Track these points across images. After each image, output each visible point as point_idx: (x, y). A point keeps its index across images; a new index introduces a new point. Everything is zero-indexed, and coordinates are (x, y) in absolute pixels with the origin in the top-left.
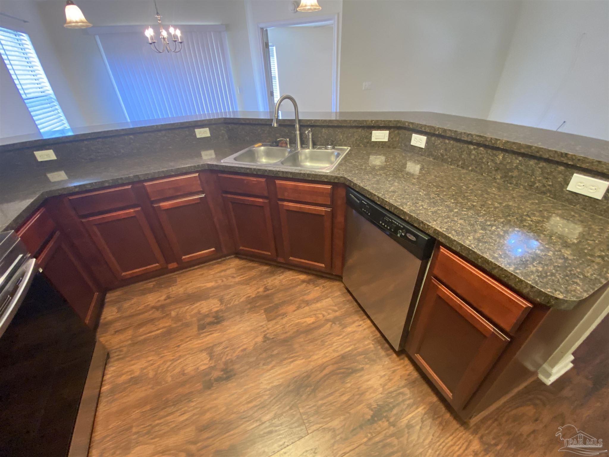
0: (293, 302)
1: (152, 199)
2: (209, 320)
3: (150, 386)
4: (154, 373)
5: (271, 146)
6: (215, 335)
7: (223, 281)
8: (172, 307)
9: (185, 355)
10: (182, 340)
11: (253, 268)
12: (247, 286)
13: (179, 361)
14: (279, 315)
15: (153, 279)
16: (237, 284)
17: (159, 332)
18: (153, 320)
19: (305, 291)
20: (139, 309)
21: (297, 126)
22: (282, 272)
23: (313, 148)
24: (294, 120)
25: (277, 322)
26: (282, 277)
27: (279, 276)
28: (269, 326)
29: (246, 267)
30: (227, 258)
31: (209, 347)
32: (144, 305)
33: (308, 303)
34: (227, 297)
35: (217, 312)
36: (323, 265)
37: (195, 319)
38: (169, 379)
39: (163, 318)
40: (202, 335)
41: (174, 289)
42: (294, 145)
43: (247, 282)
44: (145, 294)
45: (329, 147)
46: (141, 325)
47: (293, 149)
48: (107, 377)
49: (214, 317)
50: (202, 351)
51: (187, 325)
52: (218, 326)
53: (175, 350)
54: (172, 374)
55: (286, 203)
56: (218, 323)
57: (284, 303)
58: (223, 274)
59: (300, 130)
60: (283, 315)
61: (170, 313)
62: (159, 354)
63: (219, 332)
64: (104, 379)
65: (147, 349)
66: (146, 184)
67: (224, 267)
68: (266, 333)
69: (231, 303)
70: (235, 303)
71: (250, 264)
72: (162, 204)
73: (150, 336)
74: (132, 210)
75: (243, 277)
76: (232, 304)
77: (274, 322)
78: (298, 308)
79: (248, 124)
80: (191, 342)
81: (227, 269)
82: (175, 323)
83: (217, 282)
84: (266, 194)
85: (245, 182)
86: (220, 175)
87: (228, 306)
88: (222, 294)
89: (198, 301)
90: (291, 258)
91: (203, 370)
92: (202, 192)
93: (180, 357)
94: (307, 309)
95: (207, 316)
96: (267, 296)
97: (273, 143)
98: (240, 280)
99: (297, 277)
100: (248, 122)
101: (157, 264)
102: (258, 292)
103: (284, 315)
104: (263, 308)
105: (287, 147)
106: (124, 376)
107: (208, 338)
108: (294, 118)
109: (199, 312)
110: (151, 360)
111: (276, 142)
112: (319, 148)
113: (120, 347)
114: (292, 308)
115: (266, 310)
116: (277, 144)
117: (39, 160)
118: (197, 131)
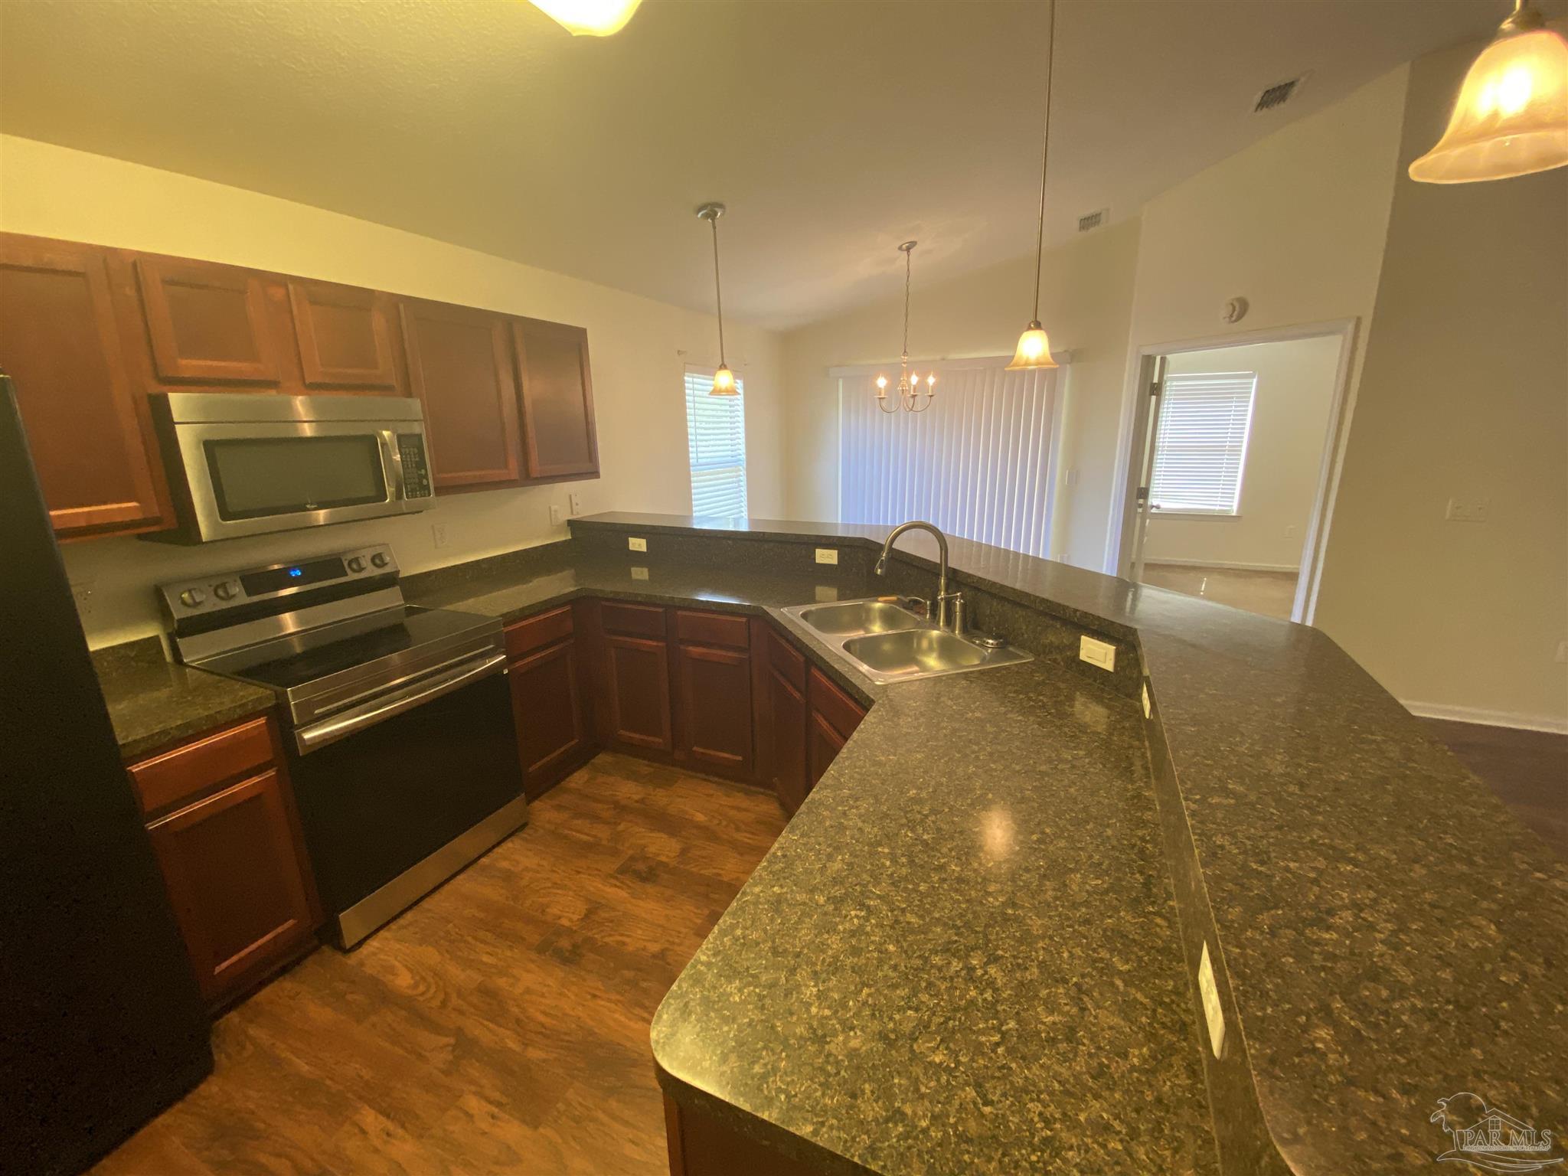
1: (681, 637)
2: (640, 866)
3: (508, 894)
4: (528, 883)
5: (903, 606)
7: (720, 824)
8: (631, 817)
9: (570, 890)
10: (588, 869)
13: (558, 891)
16: (731, 842)
17: (586, 838)
18: (597, 817)
20: (603, 793)
31: (598, 903)
32: (612, 792)
34: (695, 853)
35: (661, 864)
37: (631, 852)
38: (527, 904)
39: (608, 823)
40: (612, 881)
41: (660, 793)
44: (629, 779)
45: (991, 641)
46: (580, 815)
49: (649, 867)
50: (588, 900)
51: (615, 853)
52: (639, 885)
53: (571, 874)
54: (536, 899)
56: (644, 880)
58: (732, 812)
61: (620, 824)
62: (554, 865)
63: (630, 894)
65: (554, 850)
66: (680, 613)
67: (744, 805)
68: (671, 947)
69: (689, 864)
70: (693, 869)
73: (574, 836)
74: (656, 644)
76: (688, 867)
80: (593, 878)
81: (746, 810)
82: (609, 841)
83: (710, 820)
84: (803, 688)
87: (681, 866)
88: (696, 842)
91: (562, 925)
93: (565, 887)
95: (646, 859)
101: (661, 741)
105: (925, 619)
106: (507, 862)
107: (613, 890)
109: (644, 847)
110: (542, 866)
113: (540, 827)
116: (911, 605)
117: (631, 548)
118: (819, 552)
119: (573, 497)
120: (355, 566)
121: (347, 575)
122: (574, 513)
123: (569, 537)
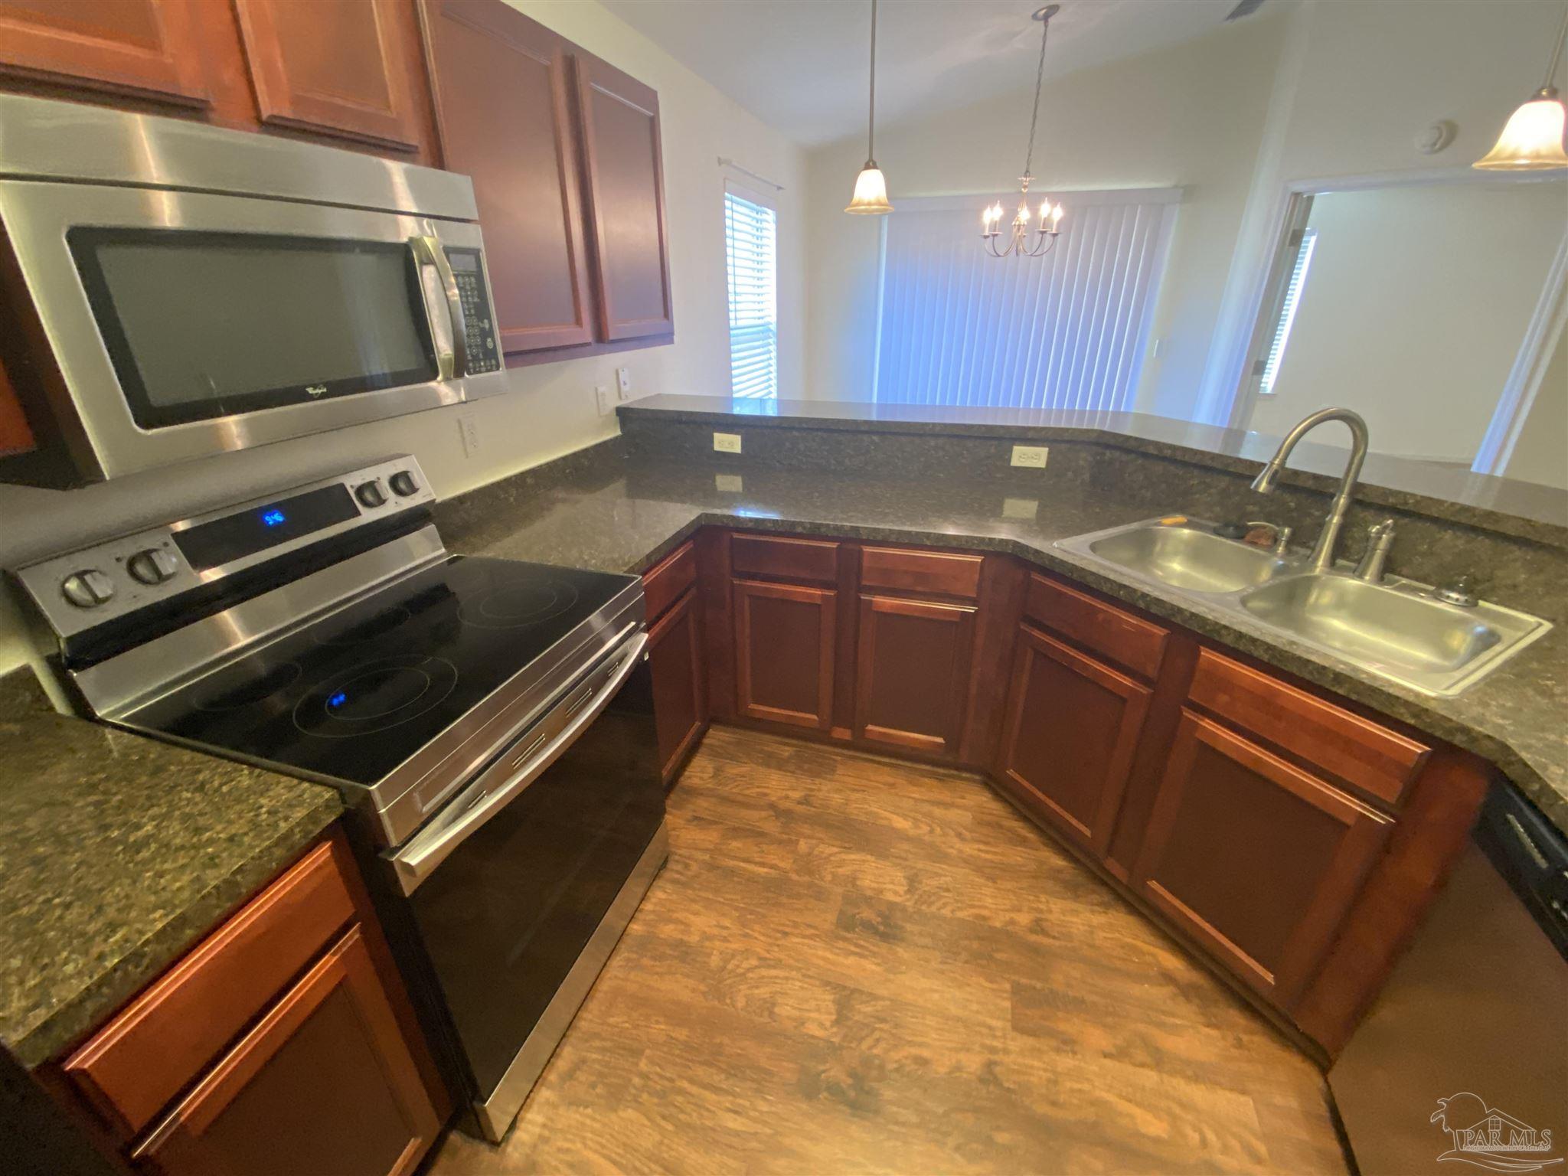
0: (1109, 1020)
1: (864, 583)
2: (867, 914)
3: (702, 988)
4: (721, 964)
5: (1216, 532)
6: (869, 965)
7: (932, 831)
8: (806, 830)
9: (791, 968)
10: (796, 925)
11: (1023, 841)
12: (990, 884)
13: (774, 972)
14: (1051, 1034)
15: (794, 742)
16: (966, 861)
17: (763, 870)
18: (762, 834)
19: (1164, 1013)
20: (747, 792)
21: (1342, 501)
22: (1106, 906)
23: (1381, 579)
24: (1337, 480)
25: (1039, 1050)
26: (1099, 919)
27: (1093, 912)
28: (1013, 1046)
29: (1001, 827)
30: (964, 775)
31: (845, 988)
32: (758, 790)
33: (1159, 1060)
34: (928, 884)
35: (892, 905)
36: (1270, 978)
37: (840, 890)
38: (741, 1003)
39: (780, 842)
40: (841, 944)
41: (824, 788)
42: (1302, 551)
43: (993, 873)
44: (769, 766)
45: (1454, 595)
46: (736, 832)
47: (1296, 564)
48: (648, 906)
49: (880, 914)
50: (827, 983)
51: (820, 895)
52: (883, 948)
53: (777, 939)
54: (749, 992)
55: (1208, 724)
56: (885, 937)
57: (1078, 1005)
58: (938, 812)
59: (1346, 514)
60: (1065, 1042)
61: (797, 842)
62: (744, 926)
63: (878, 964)
64: (641, 907)
65: (728, 896)
66: (867, 549)
67: (946, 796)
68: (996, 1058)
69: (933, 903)
70: (943, 911)
71: (1018, 826)
72: (879, 599)
73: (745, 869)
74: (819, 592)
75: (987, 852)
76: (934, 909)
77: (1030, 1041)
78: (1120, 1054)
79: (1164, 459)
80: (812, 942)
81: (953, 805)
82: (797, 872)
83: (917, 827)
84: (1151, 671)
85: (1101, 617)
86: (1036, 576)
87: (924, 907)
88: (920, 865)
89: (860, 849)
90: (1154, 884)
91: (813, 1037)
92: (973, 602)
93: (778, 964)
94: (1149, 1078)
95: (868, 901)
96: (1035, 950)
97: (1227, 525)
98: (975, 853)
99: (1152, 949)
100: (1168, 453)
101: (815, 717)
102: (1012, 922)
103: (1068, 1044)
104: (1015, 978)
105: (1276, 554)
106: (671, 927)
107: (851, 960)
108: (1340, 475)
109: (853, 880)
110: (726, 928)
111: (1237, 527)
112: (1402, 588)
113: (689, 858)
114: (1097, 1037)
115: (1017, 990)
116: (1241, 533)
117: (717, 448)
118: (1018, 450)
119: (620, 372)
120: (369, 496)
121: (357, 513)
122: (623, 397)
123: (619, 433)
